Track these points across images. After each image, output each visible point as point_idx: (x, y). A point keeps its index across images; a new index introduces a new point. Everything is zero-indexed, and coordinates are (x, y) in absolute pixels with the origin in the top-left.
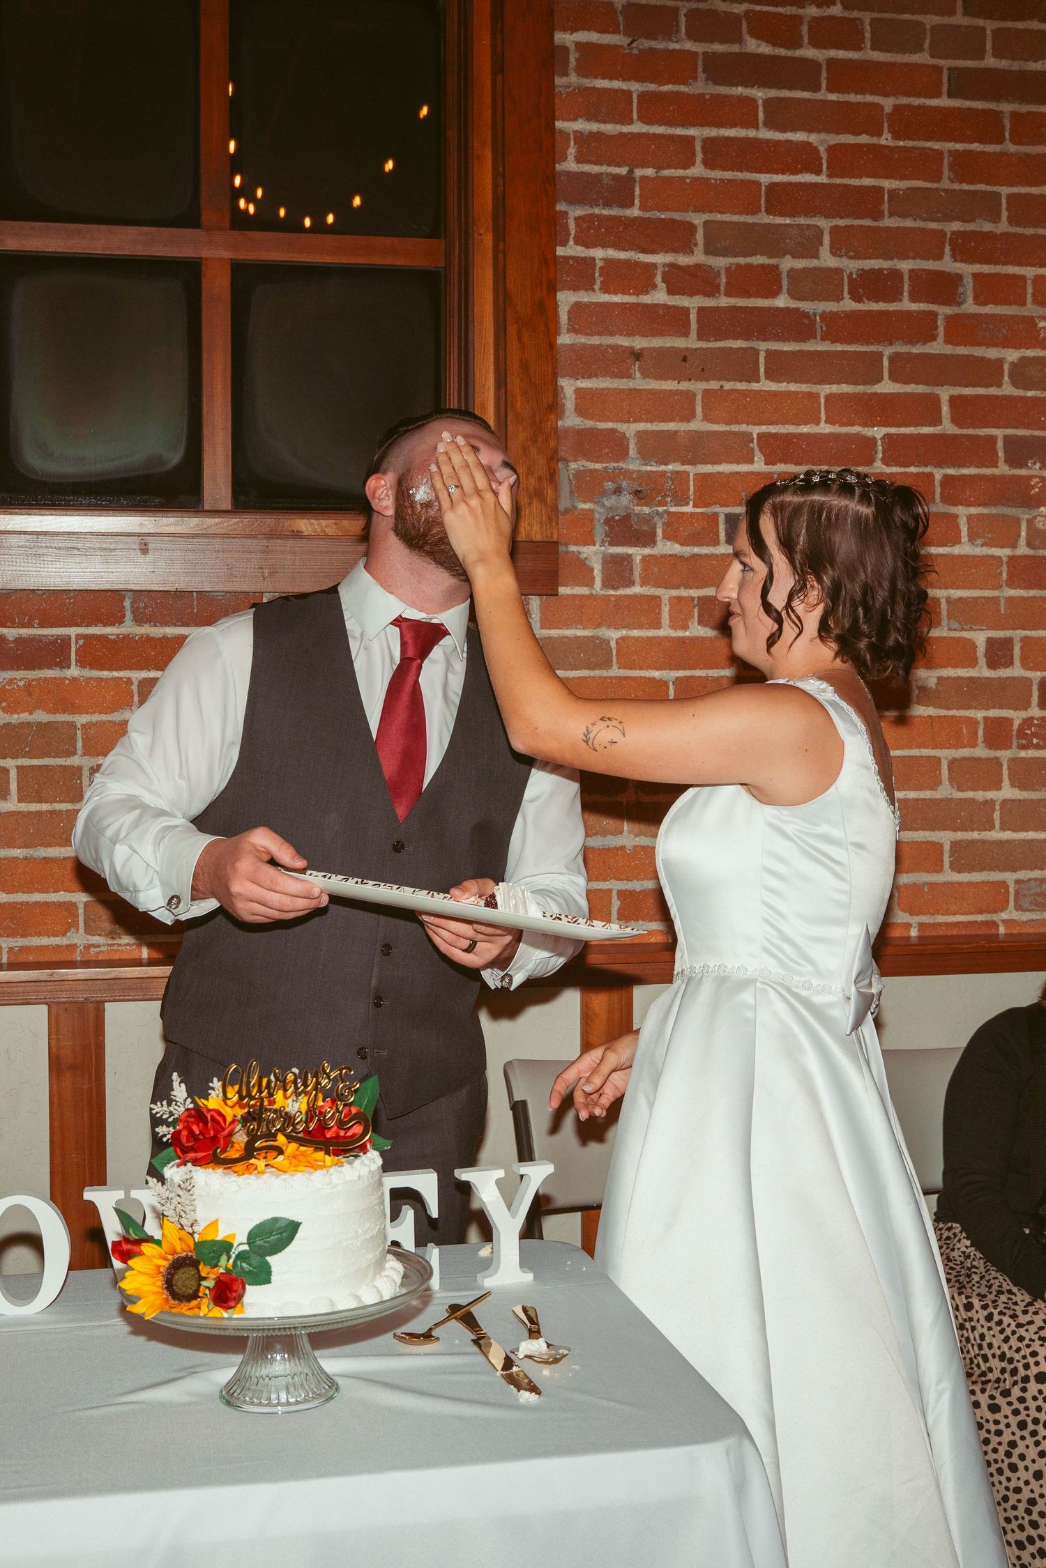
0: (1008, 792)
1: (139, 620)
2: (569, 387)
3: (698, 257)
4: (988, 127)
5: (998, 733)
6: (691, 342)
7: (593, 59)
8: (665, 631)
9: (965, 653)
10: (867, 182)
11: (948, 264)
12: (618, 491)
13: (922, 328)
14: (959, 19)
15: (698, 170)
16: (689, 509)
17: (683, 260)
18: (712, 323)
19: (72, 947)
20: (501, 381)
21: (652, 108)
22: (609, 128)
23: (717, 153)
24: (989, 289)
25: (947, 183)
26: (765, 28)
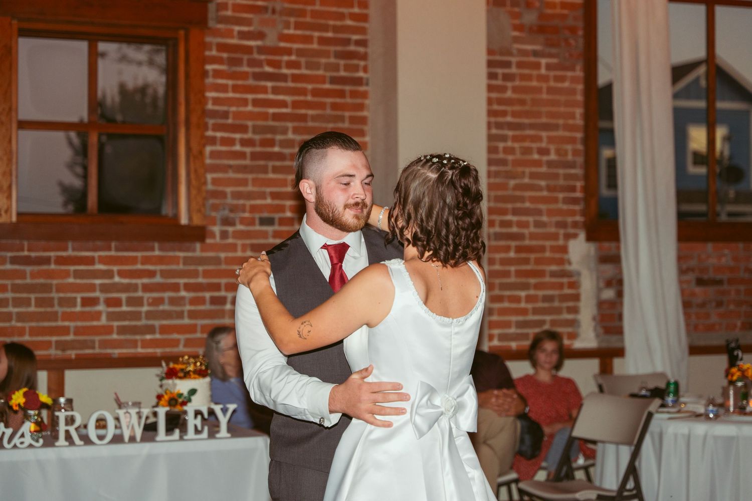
1: (74, 249)
2: (209, 177)
3: (249, 135)
4: (341, 94)
6: (247, 162)
7: (217, 74)
8: (239, 254)
10: (303, 111)
12: (224, 209)
14: (332, 60)
15: (250, 108)
16: (247, 215)
17: (245, 136)
19: (50, 355)
21: (235, 89)
22: (222, 95)
23: (256, 103)
25: (329, 111)
26: (271, 63)
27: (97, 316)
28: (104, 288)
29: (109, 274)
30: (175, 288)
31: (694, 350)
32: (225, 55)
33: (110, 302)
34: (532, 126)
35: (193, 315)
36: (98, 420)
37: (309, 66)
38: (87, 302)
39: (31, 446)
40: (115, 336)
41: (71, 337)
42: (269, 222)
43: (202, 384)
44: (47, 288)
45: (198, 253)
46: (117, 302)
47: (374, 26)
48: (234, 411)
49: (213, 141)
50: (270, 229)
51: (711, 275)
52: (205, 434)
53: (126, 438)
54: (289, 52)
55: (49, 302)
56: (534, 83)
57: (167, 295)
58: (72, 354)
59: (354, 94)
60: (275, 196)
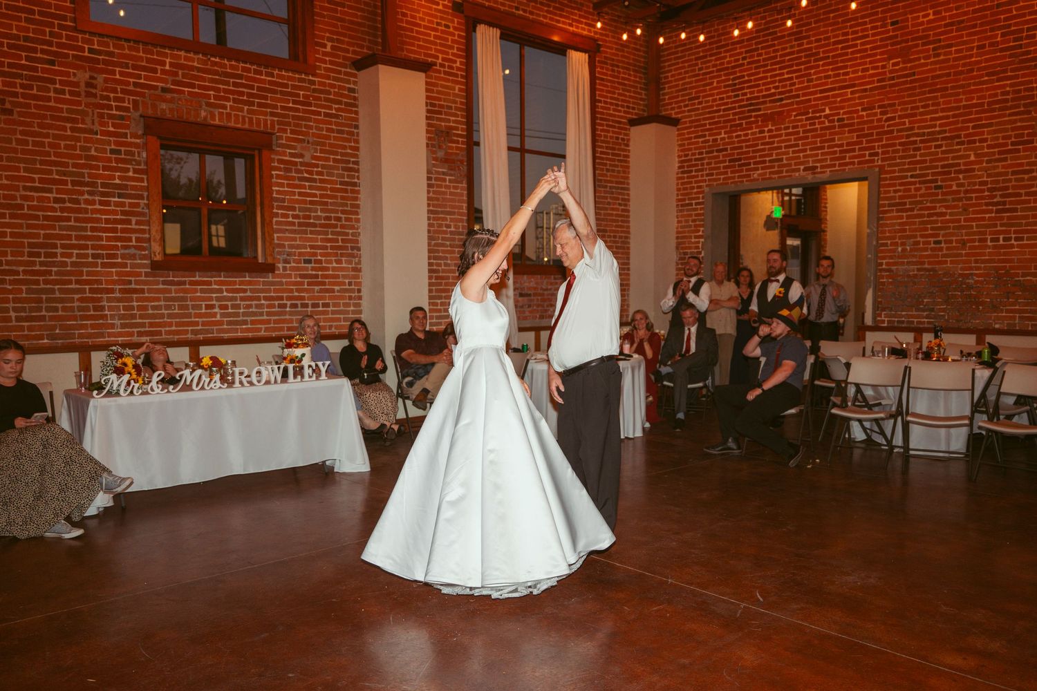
0: (352, 308)
1: (199, 277)
2: (275, 235)
3: (297, 212)
4: (346, 191)
5: (350, 298)
6: (296, 228)
7: (278, 176)
8: (293, 280)
9: (344, 284)
10: (326, 200)
11: (340, 215)
12: (284, 254)
13: (335, 226)
14: (340, 172)
15: (297, 197)
16: (297, 258)
17: (295, 213)
18: (300, 224)
20: (263, 234)
21: (289, 186)
22: (281, 189)
23: (300, 194)
24: (347, 220)
25: (339, 201)
26: (307, 172)
27: (215, 315)
28: (218, 299)
29: (221, 291)
30: (258, 299)
31: (521, 329)
32: (282, 166)
33: (221, 307)
34: (442, 212)
35: (269, 314)
36: (257, 373)
37: (329, 174)
38: (208, 307)
39: (220, 388)
40: (225, 327)
41: (200, 327)
42: (309, 262)
43: (307, 350)
44: (184, 299)
45: (271, 279)
46: (226, 307)
47: (364, 154)
48: (329, 366)
49: (277, 215)
50: (310, 265)
51: (526, 291)
52: (314, 378)
53: (273, 382)
54: (317, 166)
55: (187, 307)
56: (443, 190)
57: (254, 303)
58: (201, 337)
59: (353, 191)
60: (312, 247)
